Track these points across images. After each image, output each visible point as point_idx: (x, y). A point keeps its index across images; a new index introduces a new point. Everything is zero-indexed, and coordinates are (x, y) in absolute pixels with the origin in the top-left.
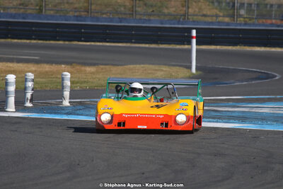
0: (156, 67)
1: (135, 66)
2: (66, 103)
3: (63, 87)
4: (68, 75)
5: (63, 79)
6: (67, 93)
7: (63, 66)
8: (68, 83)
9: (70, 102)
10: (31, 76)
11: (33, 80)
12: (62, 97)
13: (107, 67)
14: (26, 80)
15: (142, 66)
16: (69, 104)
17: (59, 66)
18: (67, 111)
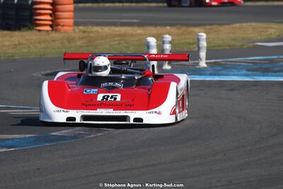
0: (264, 25)
1: (242, 24)
2: (203, 64)
3: (199, 48)
4: (203, 36)
5: (198, 40)
6: (203, 54)
7: (168, 28)
8: (204, 44)
9: (207, 63)
10: (168, 38)
11: (170, 42)
12: (198, 58)
13: (215, 27)
14: (164, 43)
15: (249, 24)
16: (205, 65)
17: (165, 28)
18: (209, 72)
